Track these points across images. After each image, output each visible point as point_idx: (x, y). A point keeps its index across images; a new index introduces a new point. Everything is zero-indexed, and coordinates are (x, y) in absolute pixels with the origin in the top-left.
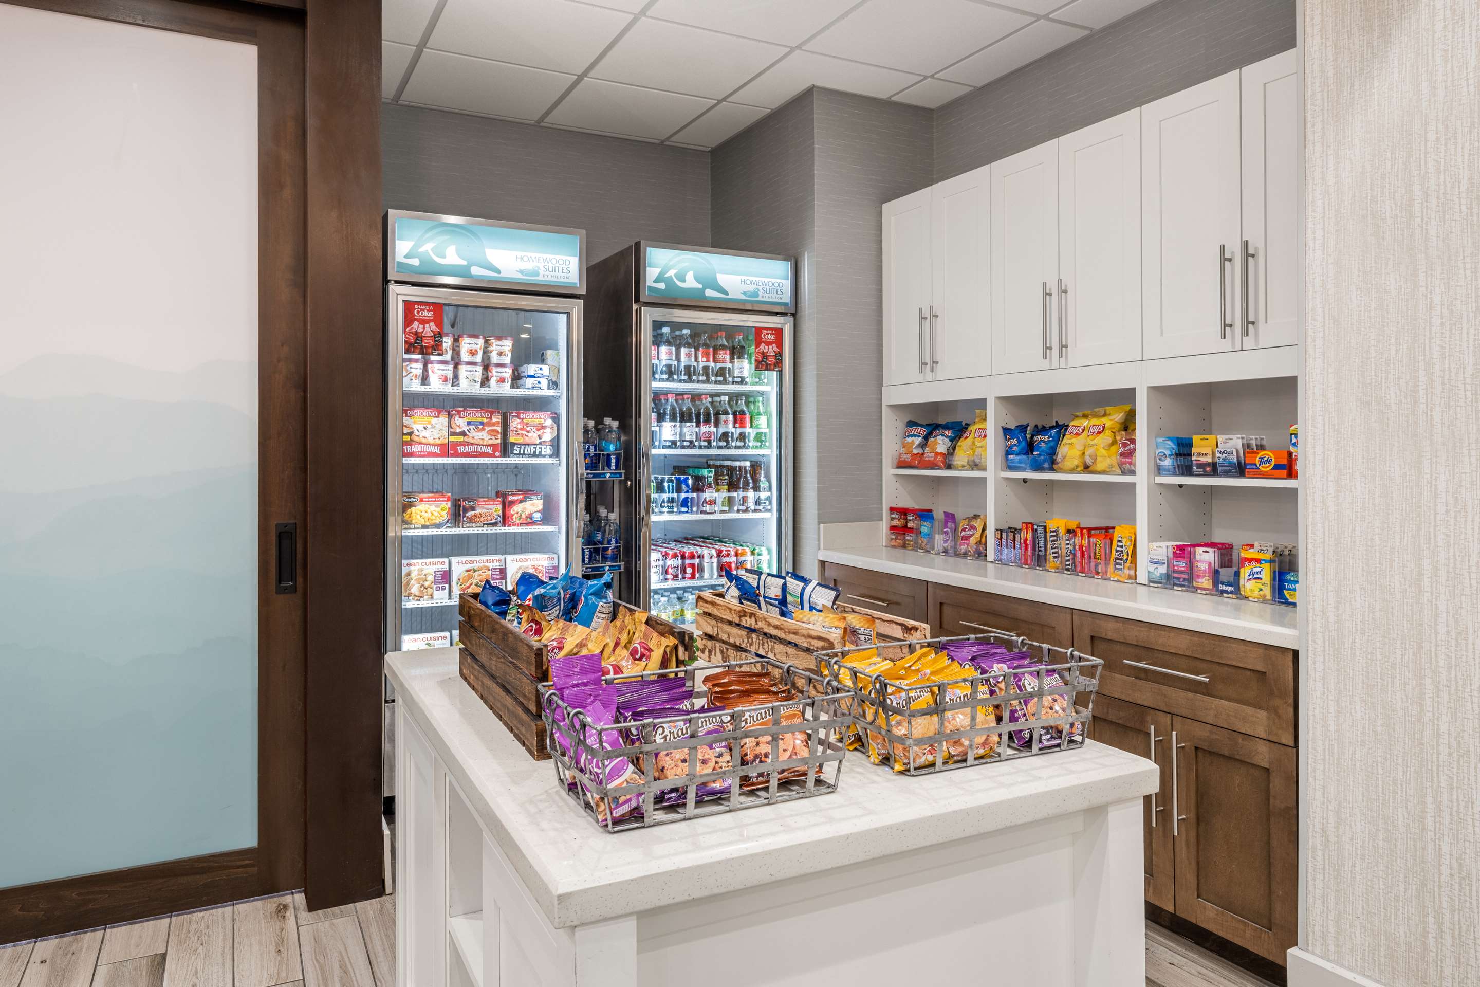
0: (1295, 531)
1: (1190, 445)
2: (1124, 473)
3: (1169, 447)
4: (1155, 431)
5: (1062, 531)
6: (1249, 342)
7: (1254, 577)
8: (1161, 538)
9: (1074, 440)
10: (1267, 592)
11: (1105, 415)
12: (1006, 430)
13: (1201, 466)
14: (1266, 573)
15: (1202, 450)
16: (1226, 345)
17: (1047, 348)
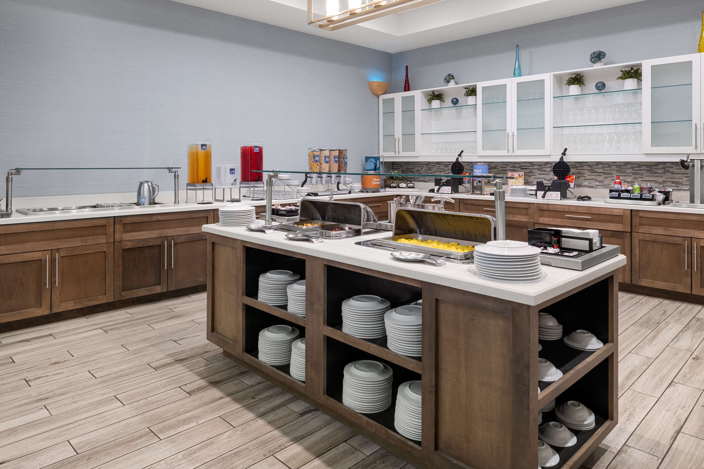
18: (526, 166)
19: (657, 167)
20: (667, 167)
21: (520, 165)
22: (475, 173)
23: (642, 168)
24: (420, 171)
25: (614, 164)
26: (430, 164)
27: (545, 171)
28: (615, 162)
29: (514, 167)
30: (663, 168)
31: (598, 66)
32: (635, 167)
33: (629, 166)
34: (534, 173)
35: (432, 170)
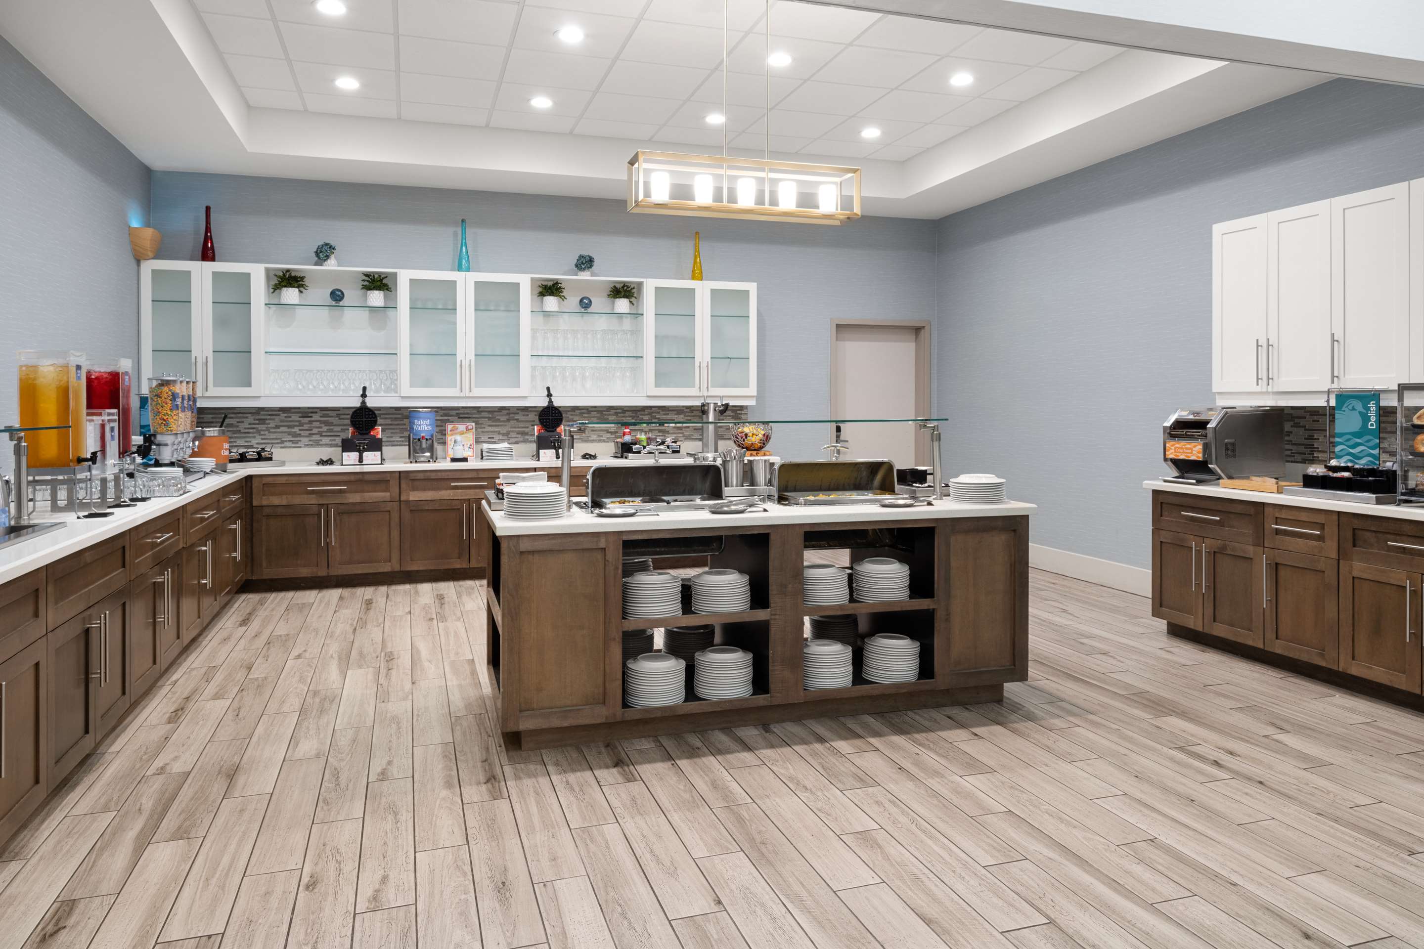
18: (468, 414)
19: (643, 413)
20: (653, 413)
21: (457, 412)
22: (420, 425)
23: (627, 414)
24: (238, 426)
25: (594, 409)
26: (262, 413)
27: (499, 420)
28: (595, 407)
29: (446, 415)
30: (649, 414)
31: (585, 276)
32: (620, 413)
33: (612, 412)
34: (481, 424)
35: (269, 424)
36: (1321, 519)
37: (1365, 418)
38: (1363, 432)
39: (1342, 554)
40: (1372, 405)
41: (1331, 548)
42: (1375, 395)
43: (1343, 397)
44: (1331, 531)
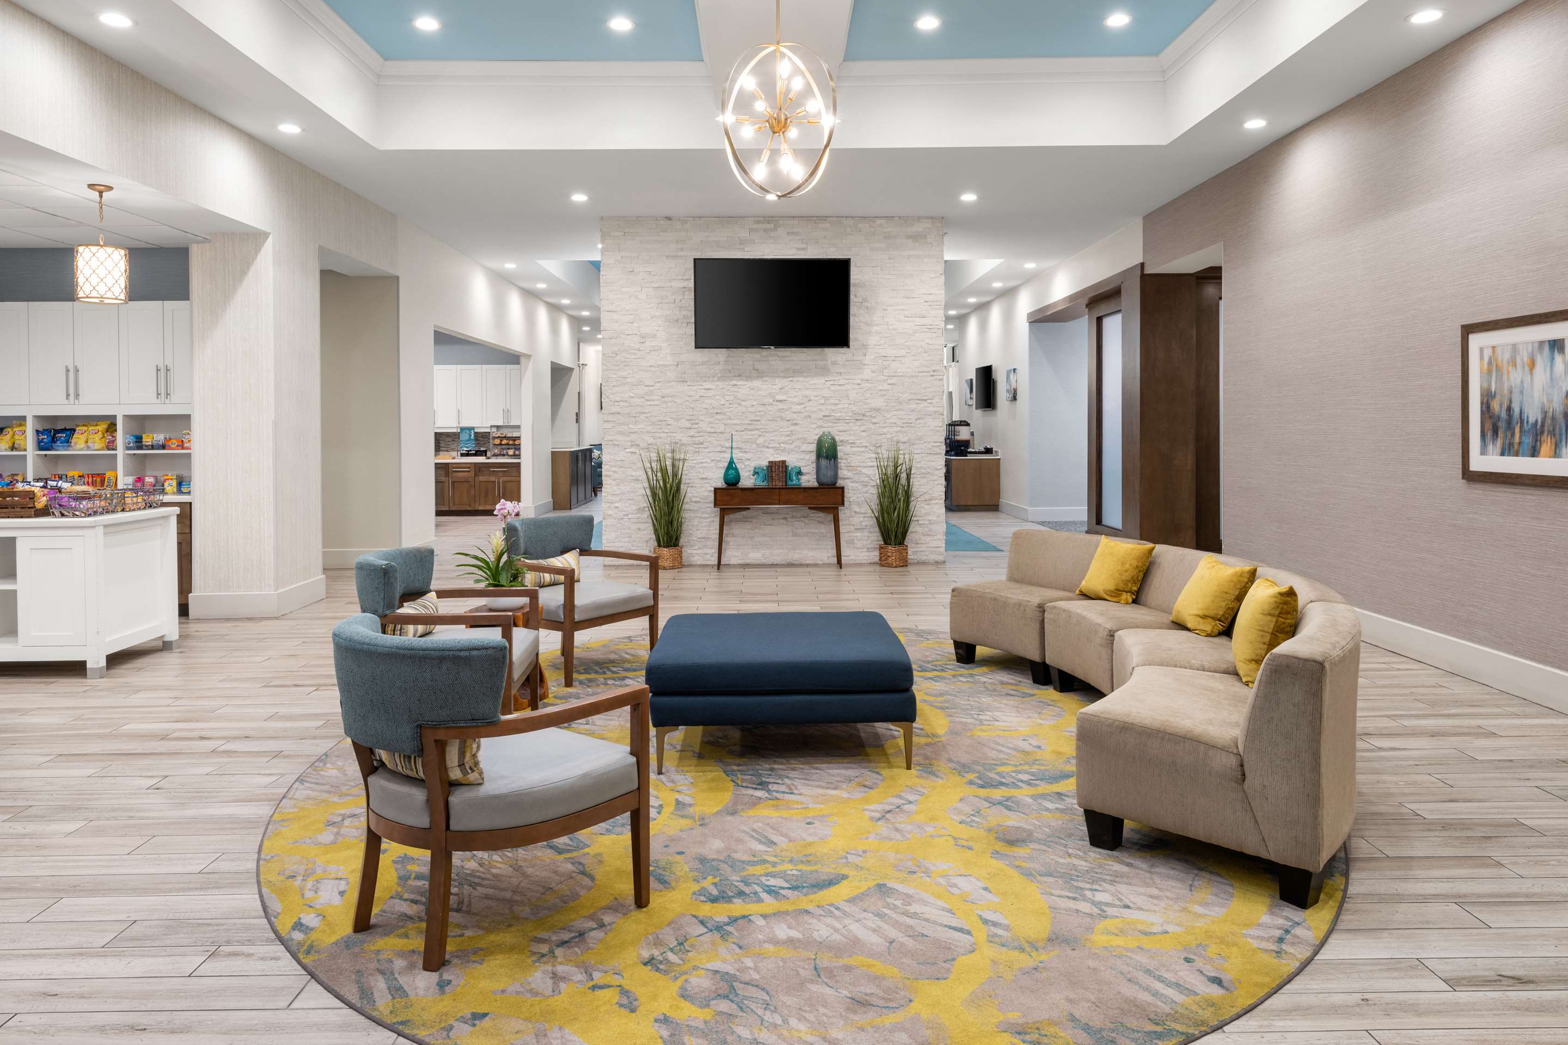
0: (190, 469)
1: (141, 438)
2: (109, 449)
3: (132, 439)
4: (126, 433)
5: (76, 477)
6: (167, 401)
7: (170, 485)
8: (128, 475)
9: (81, 436)
10: (175, 490)
11: (96, 425)
12: (37, 431)
13: (146, 446)
14: (174, 483)
15: (147, 440)
16: (158, 401)
17: (68, 395)
36: (469, 466)
37: (470, 436)
38: (469, 439)
39: (476, 475)
40: (472, 432)
41: (472, 474)
42: (473, 428)
43: (462, 429)
44: (473, 468)
